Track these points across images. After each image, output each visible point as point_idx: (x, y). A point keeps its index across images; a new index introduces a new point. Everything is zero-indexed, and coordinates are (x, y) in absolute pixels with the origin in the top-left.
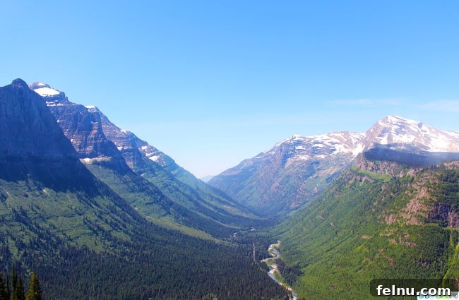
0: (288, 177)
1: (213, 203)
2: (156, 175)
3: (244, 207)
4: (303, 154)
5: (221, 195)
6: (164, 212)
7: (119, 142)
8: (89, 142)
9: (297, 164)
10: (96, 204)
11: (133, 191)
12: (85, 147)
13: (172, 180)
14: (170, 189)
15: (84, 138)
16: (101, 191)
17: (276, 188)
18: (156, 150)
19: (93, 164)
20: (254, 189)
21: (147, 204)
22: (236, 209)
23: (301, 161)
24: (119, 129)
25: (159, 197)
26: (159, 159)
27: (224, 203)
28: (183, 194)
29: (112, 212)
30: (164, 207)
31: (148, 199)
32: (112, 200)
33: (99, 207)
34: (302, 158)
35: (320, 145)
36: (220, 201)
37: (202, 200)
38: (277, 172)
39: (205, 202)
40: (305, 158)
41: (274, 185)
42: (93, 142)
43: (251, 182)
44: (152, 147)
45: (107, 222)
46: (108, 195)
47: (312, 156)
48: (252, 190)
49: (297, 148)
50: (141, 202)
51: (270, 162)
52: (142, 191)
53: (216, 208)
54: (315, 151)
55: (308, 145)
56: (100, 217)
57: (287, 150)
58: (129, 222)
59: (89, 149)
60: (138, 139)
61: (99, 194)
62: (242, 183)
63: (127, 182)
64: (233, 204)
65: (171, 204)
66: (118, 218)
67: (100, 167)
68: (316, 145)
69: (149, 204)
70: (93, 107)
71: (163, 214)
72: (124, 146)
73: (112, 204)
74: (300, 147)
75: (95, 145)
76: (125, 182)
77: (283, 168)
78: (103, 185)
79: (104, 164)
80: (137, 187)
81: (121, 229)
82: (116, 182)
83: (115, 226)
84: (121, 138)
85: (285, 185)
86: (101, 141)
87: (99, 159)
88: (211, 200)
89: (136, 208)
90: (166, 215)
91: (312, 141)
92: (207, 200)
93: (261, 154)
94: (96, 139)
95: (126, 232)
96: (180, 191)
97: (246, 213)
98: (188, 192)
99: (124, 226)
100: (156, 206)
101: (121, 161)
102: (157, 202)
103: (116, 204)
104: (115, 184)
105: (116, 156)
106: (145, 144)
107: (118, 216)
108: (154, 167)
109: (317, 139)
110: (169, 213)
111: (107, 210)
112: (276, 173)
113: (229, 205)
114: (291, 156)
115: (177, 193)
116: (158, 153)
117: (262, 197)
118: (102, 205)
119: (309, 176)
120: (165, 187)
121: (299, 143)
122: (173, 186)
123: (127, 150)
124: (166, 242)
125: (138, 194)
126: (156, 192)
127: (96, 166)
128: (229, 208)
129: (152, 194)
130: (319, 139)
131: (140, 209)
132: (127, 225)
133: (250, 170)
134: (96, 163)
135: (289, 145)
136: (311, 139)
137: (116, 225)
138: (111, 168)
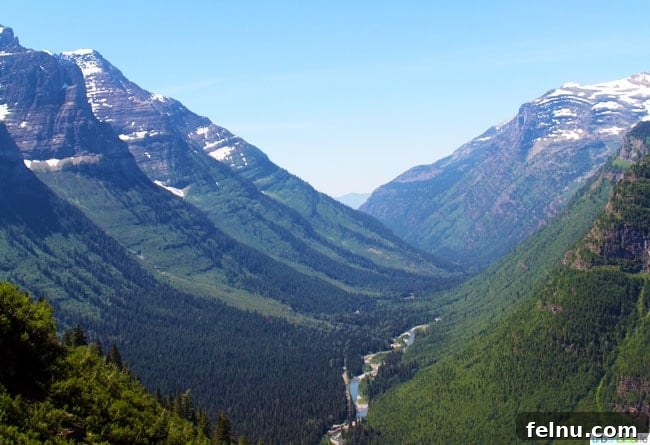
0: (531, 179)
1: (344, 243)
2: (216, 189)
3: (415, 251)
4: (571, 127)
5: (367, 225)
6: (205, 262)
7: (141, 122)
8: (57, 126)
9: (554, 150)
10: (46, 249)
11: (142, 221)
12: (50, 137)
13: (251, 197)
14: (241, 217)
15: (48, 118)
16: (64, 223)
17: (502, 206)
18: (228, 134)
19: (63, 170)
20: (461, 210)
21: (167, 247)
22: (396, 256)
23: (564, 142)
24: (147, 95)
25: (202, 233)
26: (233, 154)
27: (371, 242)
28: (272, 226)
29: (78, 263)
30: (208, 253)
31: (174, 237)
32: (84, 241)
33: (51, 253)
34: (569, 137)
35: (610, 105)
36: (361, 238)
37: (318, 239)
38: (510, 171)
39: (325, 243)
40: (574, 135)
41: (499, 201)
42: (66, 125)
43: (454, 196)
44: (220, 129)
45: (59, 282)
46: (78, 231)
47: (591, 131)
48: (455, 214)
49: (557, 114)
50: (154, 245)
51: (497, 149)
52: (164, 220)
53: (346, 254)
54: (597, 118)
55: (582, 107)
56: (46, 273)
57: (534, 121)
58: (111, 282)
59: (57, 140)
60: (187, 113)
61: (57, 229)
62: (436, 198)
63: (132, 205)
64: (391, 244)
65: (230, 245)
66: (89, 275)
67: (78, 176)
68: (601, 105)
69: (174, 247)
70: (90, 51)
71: (203, 267)
72: (149, 130)
73: (85, 248)
74: (565, 112)
75: (70, 131)
76: (129, 205)
77: (523, 161)
78: (71, 211)
79: (85, 169)
80: (152, 215)
81: (86, 296)
82: (108, 204)
83: (74, 291)
84: (144, 113)
85: (522, 198)
86: (81, 122)
87: (76, 160)
88: (343, 238)
89: (141, 257)
90: (210, 269)
91: (593, 97)
92: (330, 238)
93: (491, 131)
94: (71, 119)
95: (96, 303)
96: (264, 220)
97: (418, 262)
98: (285, 223)
99: (97, 290)
100: (191, 252)
101: (124, 162)
102: (193, 242)
103: (92, 249)
104: (106, 209)
105: (114, 151)
106: (205, 122)
107: (89, 270)
108: (213, 170)
109: (604, 91)
110: (219, 266)
111: (67, 259)
112: (507, 174)
113: (380, 246)
114: (543, 132)
115: (257, 224)
116: (230, 140)
117: (472, 228)
118: (58, 251)
119: (576, 176)
120: (233, 211)
121: (562, 102)
122: (251, 211)
123: (156, 139)
124: (174, 321)
125: (152, 228)
126: (196, 223)
127: (69, 173)
128: (379, 252)
129: (187, 227)
130: (609, 89)
131: (148, 258)
132: (104, 288)
133: (461, 169)
134: (70, 169)
135: (538, 108)
136: (589, 93)
137: (79, 289)
138: (100, 178)
